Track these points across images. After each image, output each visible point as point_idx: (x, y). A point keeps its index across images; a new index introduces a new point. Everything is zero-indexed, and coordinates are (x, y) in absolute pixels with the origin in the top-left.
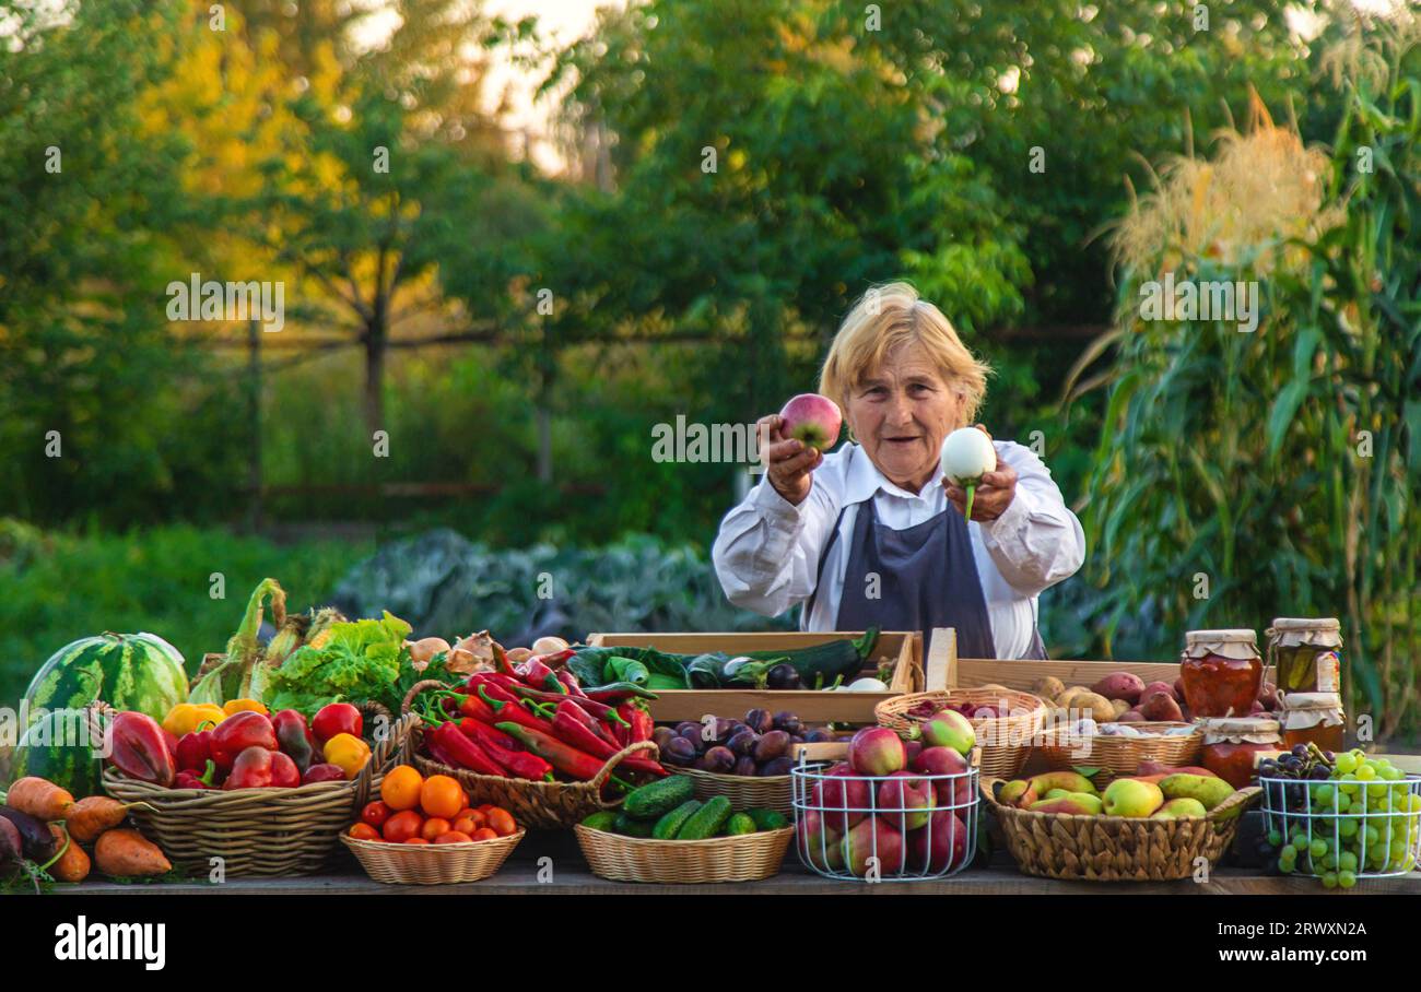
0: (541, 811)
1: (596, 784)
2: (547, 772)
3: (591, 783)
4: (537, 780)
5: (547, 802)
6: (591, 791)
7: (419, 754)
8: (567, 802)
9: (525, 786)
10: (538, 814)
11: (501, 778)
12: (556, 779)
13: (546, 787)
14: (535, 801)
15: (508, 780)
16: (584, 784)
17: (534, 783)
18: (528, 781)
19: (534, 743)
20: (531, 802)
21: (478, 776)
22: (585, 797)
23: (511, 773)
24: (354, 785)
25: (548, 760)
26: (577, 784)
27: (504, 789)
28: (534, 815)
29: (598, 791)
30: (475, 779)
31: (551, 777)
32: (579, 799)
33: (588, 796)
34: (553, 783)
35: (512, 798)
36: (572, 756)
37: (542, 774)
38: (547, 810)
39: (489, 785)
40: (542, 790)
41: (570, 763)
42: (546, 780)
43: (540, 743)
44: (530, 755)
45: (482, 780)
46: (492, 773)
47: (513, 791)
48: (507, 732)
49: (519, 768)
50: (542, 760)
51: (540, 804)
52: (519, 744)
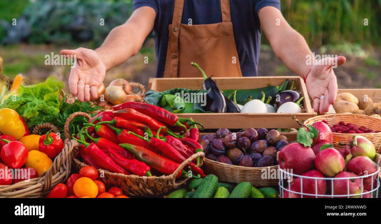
0: (144, 190)
1: (174, 176)
2: (147, 171)
3: (171, 176)
4: (142, 176)
5: (147, 186)
6: (171, 180)
7: (77, 158)
8: (158, 186)
9: (136, 179)
10: (142, 191)
11: (123, 175)
12: (153, 175)
13: (148, 180)
14: (141, 186)
15: (126, 176)
16: (168, 177)
17: (141, 177)
18: (137, 177)
19: (140, 155)
20: (138, 185)
21: (110, 173)
22: (168, 183)
23: (129, 172)
24: (43, 181)
25: (148, 164)
26: (164, 177)
27: (125, 180)
28: (140, 192)
29: (175, 180)
30: (109, 175)
31: (149, 173)
32: (165, 184)
33: (170, 182)
34: (151, 177)
35: (128, 184)
36: (162, 162)
37: (145, 172)
38: (147, 190)
39: (116, 178)
40: (145, 181)
41: (160, 166)
42: (147, 175)
43: (144, 155)
44: (139, 162)
45: (112, 176)
46: (118, 172)
47: (129, 181)
48: (126, 149)
49: (132, 168)
50: (145, 164)
51: (144, 187)
52: (132, 155)
